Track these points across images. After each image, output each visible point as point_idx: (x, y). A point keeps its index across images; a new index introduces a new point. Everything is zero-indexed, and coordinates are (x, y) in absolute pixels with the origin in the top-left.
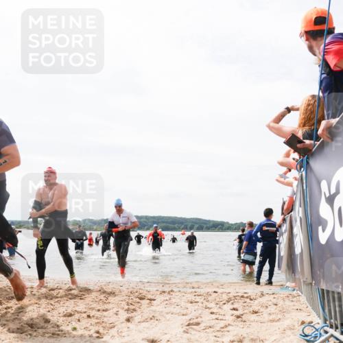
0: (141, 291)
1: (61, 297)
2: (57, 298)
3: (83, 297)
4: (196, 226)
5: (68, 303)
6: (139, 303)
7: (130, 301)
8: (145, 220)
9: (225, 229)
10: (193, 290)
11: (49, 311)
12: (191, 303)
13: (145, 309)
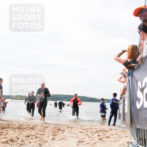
0: (59, 127)
1: (25, 129)
2: (23, 129)
3: (34, 129)
4: (83, 100)
5: (27, 131)
6: (58, 132)
7: (54, 131)
8: (61, 96)
9: (96, 101)
10: (82, 127)
11: (19, 135)
12: (80, 132)
13: (60, 135)
